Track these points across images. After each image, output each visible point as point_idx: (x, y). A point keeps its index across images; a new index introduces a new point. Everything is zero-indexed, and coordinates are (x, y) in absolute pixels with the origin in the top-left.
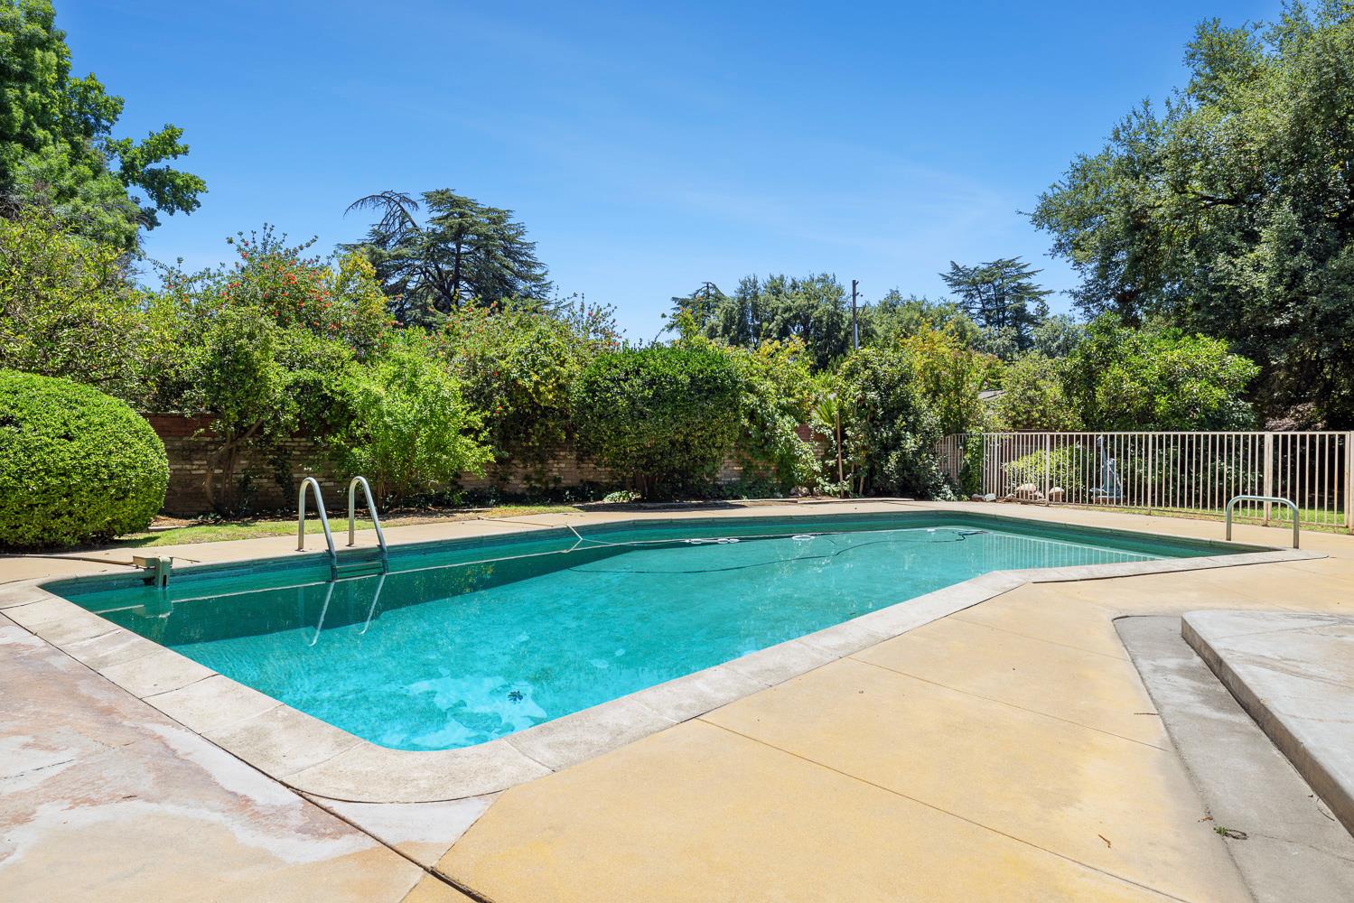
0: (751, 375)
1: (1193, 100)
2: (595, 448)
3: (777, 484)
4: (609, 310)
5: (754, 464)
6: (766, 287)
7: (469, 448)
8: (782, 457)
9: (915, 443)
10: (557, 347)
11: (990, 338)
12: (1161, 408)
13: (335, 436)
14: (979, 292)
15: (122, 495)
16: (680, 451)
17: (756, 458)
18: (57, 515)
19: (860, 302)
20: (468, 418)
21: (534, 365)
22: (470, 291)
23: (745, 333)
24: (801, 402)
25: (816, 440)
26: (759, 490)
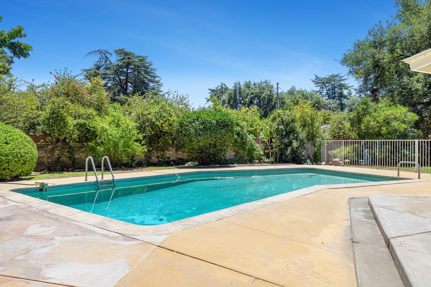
0: (238, 120)
1: (397, 20)
2: (182, 147)
3: (248, 159)
4: (187, 96)
5: (239, 152)
6: (244, 85)
7: (138, 147)
8: (249, 149)
9: (297, 144)
10: (169, 110)
11: (329, 104)
12: (384, 131)
13: (91, 143)
14: (326, 87)
15: (24, 163)
16: (213, 147)
17: (240, 150)
18: (4, 169)
19: (280, 91)
20: (138, 136)
21: (161, 117)
22: (132, 87)
23: (236, 103)
24: (256, 130)
25: (261, 143)
26: (241, 161)
